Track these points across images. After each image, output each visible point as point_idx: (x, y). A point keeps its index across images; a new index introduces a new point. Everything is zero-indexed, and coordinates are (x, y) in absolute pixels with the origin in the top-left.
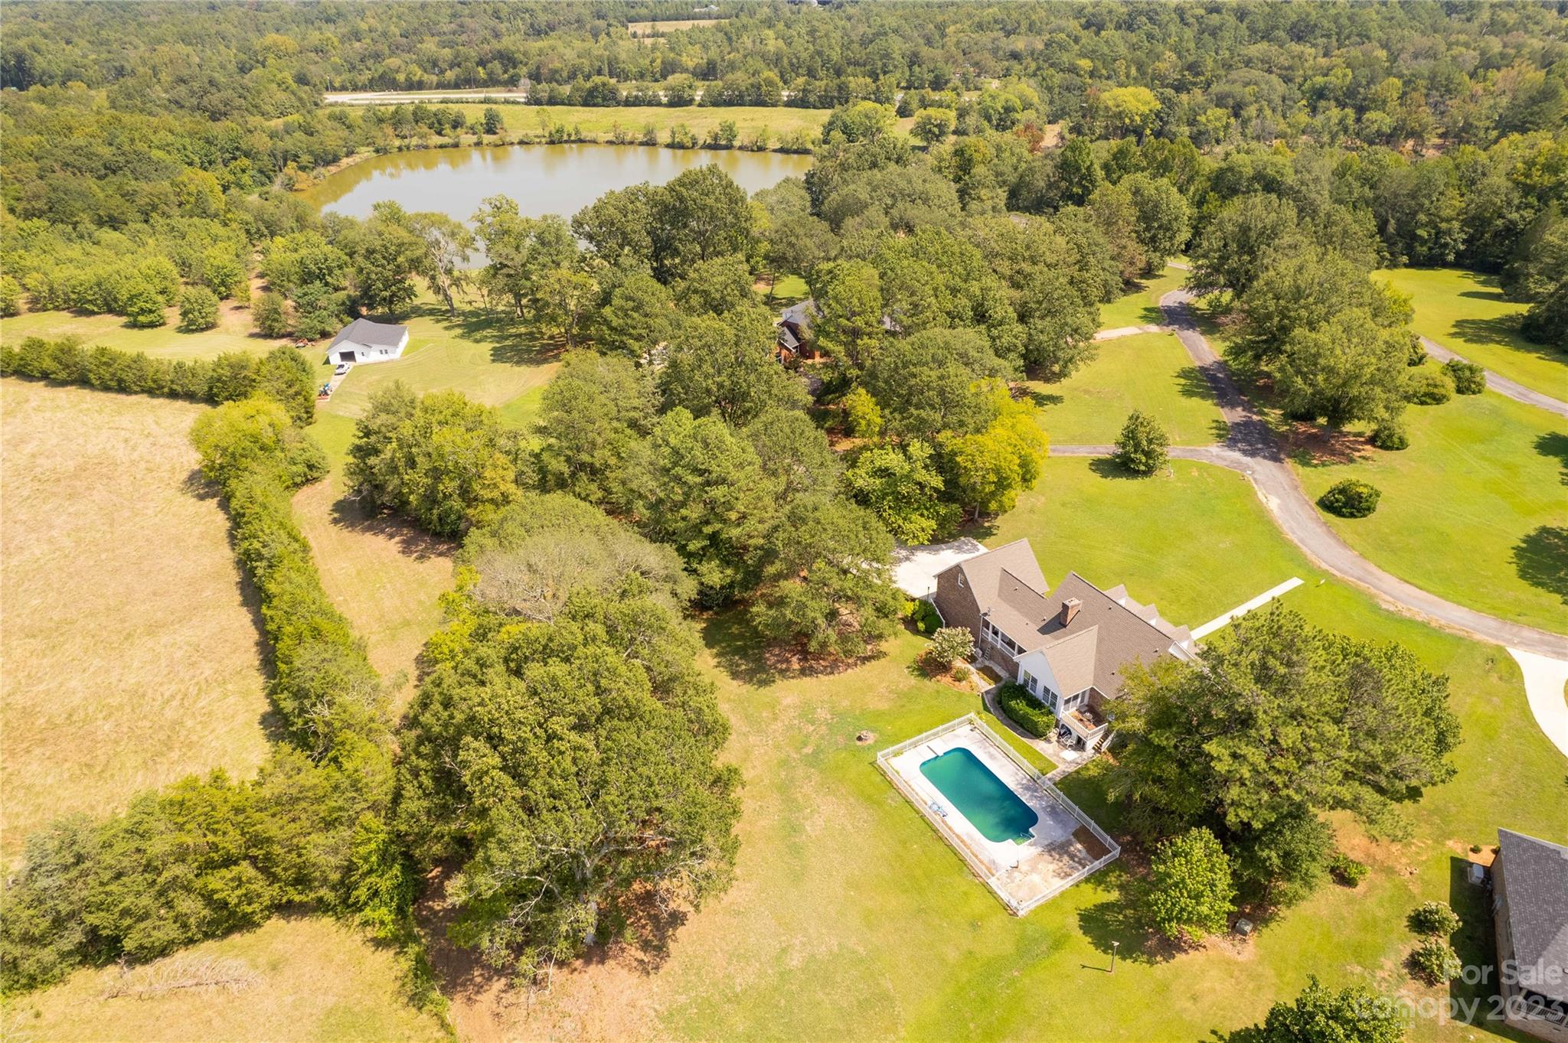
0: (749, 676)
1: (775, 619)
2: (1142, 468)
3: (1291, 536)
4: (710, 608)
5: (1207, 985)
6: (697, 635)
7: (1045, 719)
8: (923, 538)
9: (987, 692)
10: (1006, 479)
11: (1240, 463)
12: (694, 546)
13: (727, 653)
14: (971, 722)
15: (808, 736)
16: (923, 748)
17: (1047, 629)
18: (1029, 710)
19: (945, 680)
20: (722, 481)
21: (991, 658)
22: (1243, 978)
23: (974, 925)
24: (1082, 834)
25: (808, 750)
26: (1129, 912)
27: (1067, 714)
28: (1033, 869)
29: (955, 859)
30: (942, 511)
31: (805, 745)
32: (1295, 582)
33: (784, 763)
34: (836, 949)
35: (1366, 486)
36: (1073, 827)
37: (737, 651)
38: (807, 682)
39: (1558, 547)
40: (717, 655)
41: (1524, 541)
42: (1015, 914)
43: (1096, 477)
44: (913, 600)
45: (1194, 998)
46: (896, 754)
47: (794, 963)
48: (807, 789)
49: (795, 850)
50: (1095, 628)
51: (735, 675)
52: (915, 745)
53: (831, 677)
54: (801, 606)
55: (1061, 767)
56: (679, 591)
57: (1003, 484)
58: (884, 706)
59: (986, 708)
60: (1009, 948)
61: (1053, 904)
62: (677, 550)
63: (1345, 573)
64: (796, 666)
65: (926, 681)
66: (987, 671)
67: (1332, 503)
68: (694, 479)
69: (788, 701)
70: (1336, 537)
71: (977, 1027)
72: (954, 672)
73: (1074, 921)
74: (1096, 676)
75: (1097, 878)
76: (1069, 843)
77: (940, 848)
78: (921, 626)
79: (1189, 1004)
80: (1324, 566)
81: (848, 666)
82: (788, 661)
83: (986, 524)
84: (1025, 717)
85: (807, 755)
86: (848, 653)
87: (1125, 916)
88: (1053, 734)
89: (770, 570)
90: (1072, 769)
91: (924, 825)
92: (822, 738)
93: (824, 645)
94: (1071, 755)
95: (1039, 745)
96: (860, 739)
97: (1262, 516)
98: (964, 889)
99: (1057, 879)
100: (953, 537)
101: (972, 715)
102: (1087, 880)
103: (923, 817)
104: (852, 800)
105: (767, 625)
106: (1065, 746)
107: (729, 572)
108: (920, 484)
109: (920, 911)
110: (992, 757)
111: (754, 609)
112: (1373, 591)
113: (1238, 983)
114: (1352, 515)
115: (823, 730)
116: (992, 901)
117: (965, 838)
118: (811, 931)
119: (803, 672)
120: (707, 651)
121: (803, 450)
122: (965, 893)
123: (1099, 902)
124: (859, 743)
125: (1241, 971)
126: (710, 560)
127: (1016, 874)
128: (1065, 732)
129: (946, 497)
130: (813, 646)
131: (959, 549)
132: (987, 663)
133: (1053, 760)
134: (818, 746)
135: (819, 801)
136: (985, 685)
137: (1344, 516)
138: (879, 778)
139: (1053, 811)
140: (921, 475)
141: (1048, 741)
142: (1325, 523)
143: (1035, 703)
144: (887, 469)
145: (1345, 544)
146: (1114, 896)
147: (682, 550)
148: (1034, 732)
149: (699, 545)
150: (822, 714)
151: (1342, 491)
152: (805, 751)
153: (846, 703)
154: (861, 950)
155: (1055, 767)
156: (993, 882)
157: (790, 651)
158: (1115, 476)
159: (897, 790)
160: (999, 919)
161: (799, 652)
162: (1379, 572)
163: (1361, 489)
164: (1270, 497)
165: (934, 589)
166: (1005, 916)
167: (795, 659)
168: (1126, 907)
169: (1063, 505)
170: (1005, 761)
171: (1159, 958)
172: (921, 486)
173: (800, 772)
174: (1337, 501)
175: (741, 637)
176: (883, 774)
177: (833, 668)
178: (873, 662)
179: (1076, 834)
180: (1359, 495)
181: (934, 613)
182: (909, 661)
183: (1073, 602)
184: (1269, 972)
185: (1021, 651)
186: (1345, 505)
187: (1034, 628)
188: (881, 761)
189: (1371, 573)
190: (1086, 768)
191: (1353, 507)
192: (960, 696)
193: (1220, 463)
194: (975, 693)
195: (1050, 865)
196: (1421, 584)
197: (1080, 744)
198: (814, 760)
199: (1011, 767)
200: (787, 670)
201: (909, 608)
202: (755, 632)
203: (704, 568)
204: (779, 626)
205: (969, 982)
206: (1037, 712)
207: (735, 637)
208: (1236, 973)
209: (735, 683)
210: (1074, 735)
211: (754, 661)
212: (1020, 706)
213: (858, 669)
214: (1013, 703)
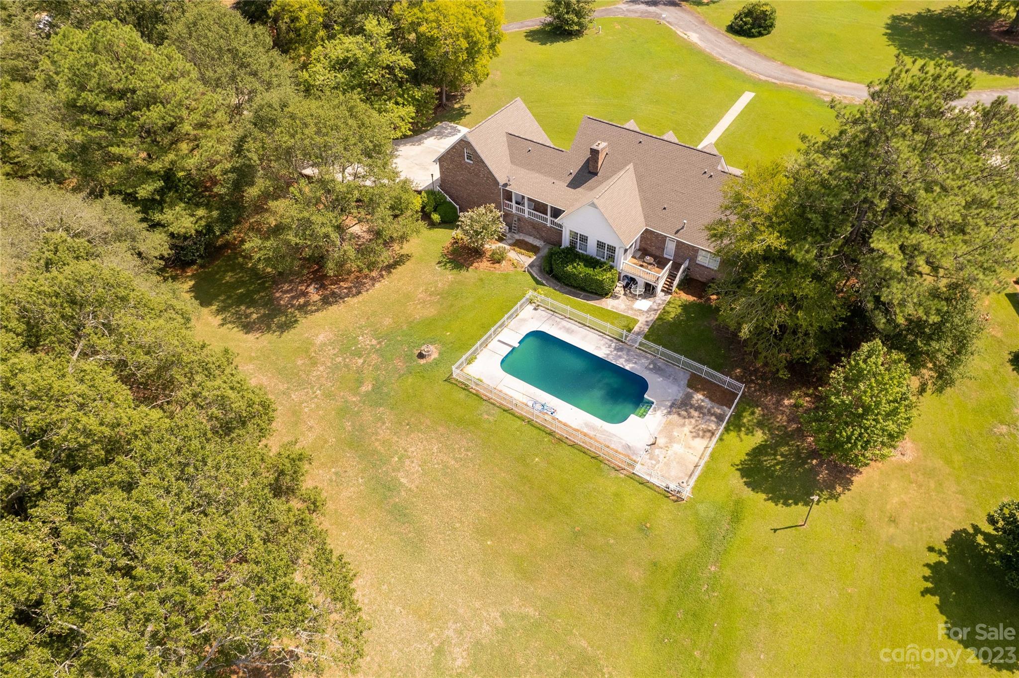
0: (265, 324)
1: (276, 250)
2: (576, 28)
3: (723, 60)
4: (193, 262)
5: (895, 500)
6: (187, 296)
7: (609, 275)
8: (405, 128)
9: (531, 265)
10: (476, 43)
11: (647, 12)
12: (145, 191)
13: (230, 306)
14: (531, 302)
15: (359, 371)
16: (494, 344)
17: (576, 182)
18: (590, 271)
19: (484, 265)
20: (151, 100)
21: (520, 231)
22: (921, 478)
23: (643, 528)
24: (696, 383)
25: (367, 387)
26: (784, 449)
27: (626, 264)
28: (671, 440)
29: (587, 459)
30: (418, 94)
31: (361, 382)
32: (747, 97)
33: (344, 411)
34: (500, 623)
35: (766, 4)
36: (684, 378)
37: (240, 300)
38: (334, 310)
39: (911, 28)
40: (219, 311)
41: (888, 28)
42: (679, 499)
43: (536, 46)
44: (419, 192)
45: (893, 520)
46: (470, 361)
47: (459, 662)
48: (384, 433)
49: (400, 514)
50: (631, 166)
51: (248, 328)
52: (485, 344)
53: (360, 298)
54: (306, 224)
55: (642, 319)
56: (142, 249)
57: (473, 51)
58: (431, 312)
59: (538, 282)
60: (692, 542)
61: (710, 471)
62: (124, 200)
63: (781, 79)
64: (315, 297)
65: (463, 272)
66: (520, 245)
67: (741, 27)
68: (113, 106)
69: (321, 338)
70: (757, 54)
71: (704, 653)
72: (488, 254)
73: (736, 481)
74: (646, 217)
75: (735, 424)
76: (689, 397)
77: (564, 452)
78: (436, 217)
79: (892, 530)
80: (763, 78)
81: (373, 279)
82: (304, 294)
83: (456, 106)
84: (587, 278)
85: (367, 394)
86: (371, 266)
87: (782, 455)
88: (619, 288)
89: (252, 192)
90: (653, 317)
91: (536, 431)
92: (377, 368)
93: (341, 264)
94: (644, 304)
95: (608, 303)
96: (421, 356)
97: (692, 49)
98: (613, 489)
99: (698, 440)
100: (431, 124)
101: (530, 294)
102: (727, 430)
103: (530, 422)
104: (441, 429)
105: (268, 260)
106: (634, 297)
107: (201, 212)
108: (388, 67)
109: (576, 535)
110: (569, 331)
111: (247, 246)
112: (811, 89)
113: (920, 486)
114: (760, 34)
115: (375, 358)
116: (649, 492)
117: (585, 430)
118: (461, 611)
119: (326, 302)
120: (205, 311)
121: (243, 49)
122: (616, 495)
123: (748, 449)
124: (422, 362)
125: (916, 472)
126: (172, 206)
127: (657, 452)
128: (631, 282)
129: (416, 78)
130: (330, 269)
131: (441, 135)
132: (517, 237)
133: (630, 314)
134: (376, 379)
135: (403, 443)
136: (526, 259)
137: (753, 36)
138: (462, 395)
139: (657, 370)
140: (387, 57)
141: (616, 297)
142: (742, 45)
143: (592, 262)
144: (345, 60)
145: (766, 57)
146: (759, 437)
147: (130, 199)
148: (599, 291)
149: (150, 188)
150: (366, 341)
151: (749, 13)
152: (363, 389)
153: (387, 321)
154: (531, 611)
155: (636, 321)
156: (639, 470)
157: (302, 282)
158: (552, 42)
159: (488, 400)
160: (665, 512)
161: (313, 280)
162: (805, 74)
163: (765, 8)
164: (689, 33)
165: (437, 175)
166: (671, 506)
167: (311, 289)
168: (778, 444)
169: (519, 74)
170: (583, 331)
171: (839, 489)
172: (390, 68)
173: (367, 416)
174: (746, 23)
175: (240, 283)
176: (466, 388)
177: (358, 288)
178: (400, 269)
179: (690, 385)
180: (764, 12)
181: (445, 201)
182: (437, 257)
183: (602, 146)
184: (939, 463)
185: (556, 213)
186: (753, 26)
187: (562, 185)
188: (456, 373)
189: (801, 77)
190: (665, 312)
191: (760, 26)
192: (506, 277)
193: (633, 15)
194: (519, 270)
195: (685, 428)
196: (838, 75)
197: (649, 290)
198: (378, 397)
199: (593, 336)
200: (307, 304)
201: (417, 202)
202: (255, 273)
203: (167, 216)
204: (283, 257)
205: (670, 601)
206: (598, 270)
207: (232, 286)
208: (912, 476)
209: (251, 337)
210: (641, 283)
211: (265, 305)
212: (579, 269)
213: (385, 282)
214: (569, 268)
